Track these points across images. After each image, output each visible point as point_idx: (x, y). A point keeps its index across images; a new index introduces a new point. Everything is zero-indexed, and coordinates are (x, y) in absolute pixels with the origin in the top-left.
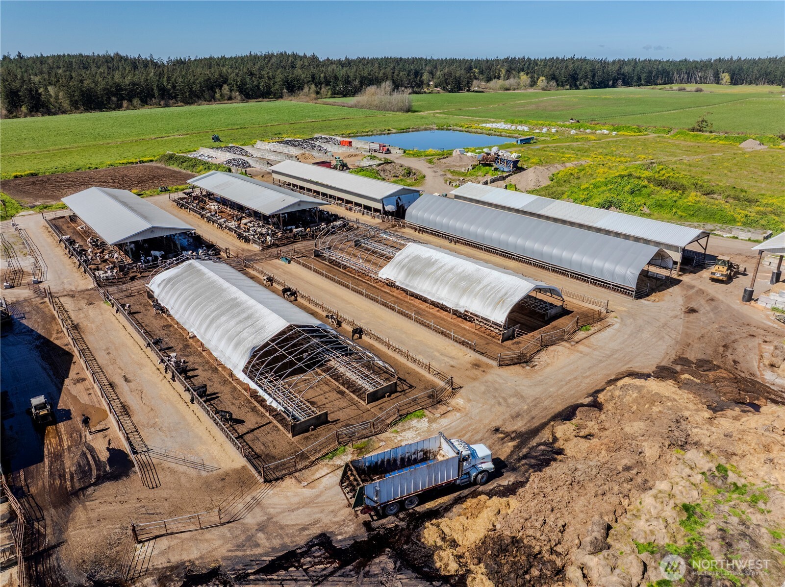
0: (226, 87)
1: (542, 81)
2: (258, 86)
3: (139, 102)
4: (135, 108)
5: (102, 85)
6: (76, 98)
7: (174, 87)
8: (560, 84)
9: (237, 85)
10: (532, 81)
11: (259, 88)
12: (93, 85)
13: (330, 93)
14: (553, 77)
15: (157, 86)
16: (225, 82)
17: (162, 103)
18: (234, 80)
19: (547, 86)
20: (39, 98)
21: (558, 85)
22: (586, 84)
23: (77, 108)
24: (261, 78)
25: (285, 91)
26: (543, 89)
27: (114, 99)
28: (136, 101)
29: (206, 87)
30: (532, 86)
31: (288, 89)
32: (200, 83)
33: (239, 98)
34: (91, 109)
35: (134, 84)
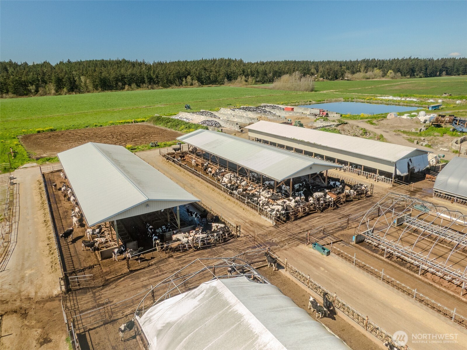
0: (189, 77)
1: (391, 73)
2: (209, 77)
3: (135, 86)
4: (133, 89)
5: (113, 75)
6: (97, 83)
7: (157, 77)
8: (404, 75)
9: (196, 76)
10: (383, 73)
11: (209, 78)
12: (107, 75)
13: (254, 81)
14: (398, 70)
15: (147, 76)
16: (189, 74)
17: (150, 87)
18: (194, 73)
19: (394, 77)
20: (74, 83)
21: (402, 75)
22: (421, 74)
23: (97, 89)
24: (211, 72)
25: (226, 80)
26: (392, 78)
27: (120, 84)
28: (134, 85)
29: (177, 77)
30: (383, 76)
31: (228, 78)
32: (173, 74)
33: (197, 84)
34: (106, 90)
35: (133, 75)
